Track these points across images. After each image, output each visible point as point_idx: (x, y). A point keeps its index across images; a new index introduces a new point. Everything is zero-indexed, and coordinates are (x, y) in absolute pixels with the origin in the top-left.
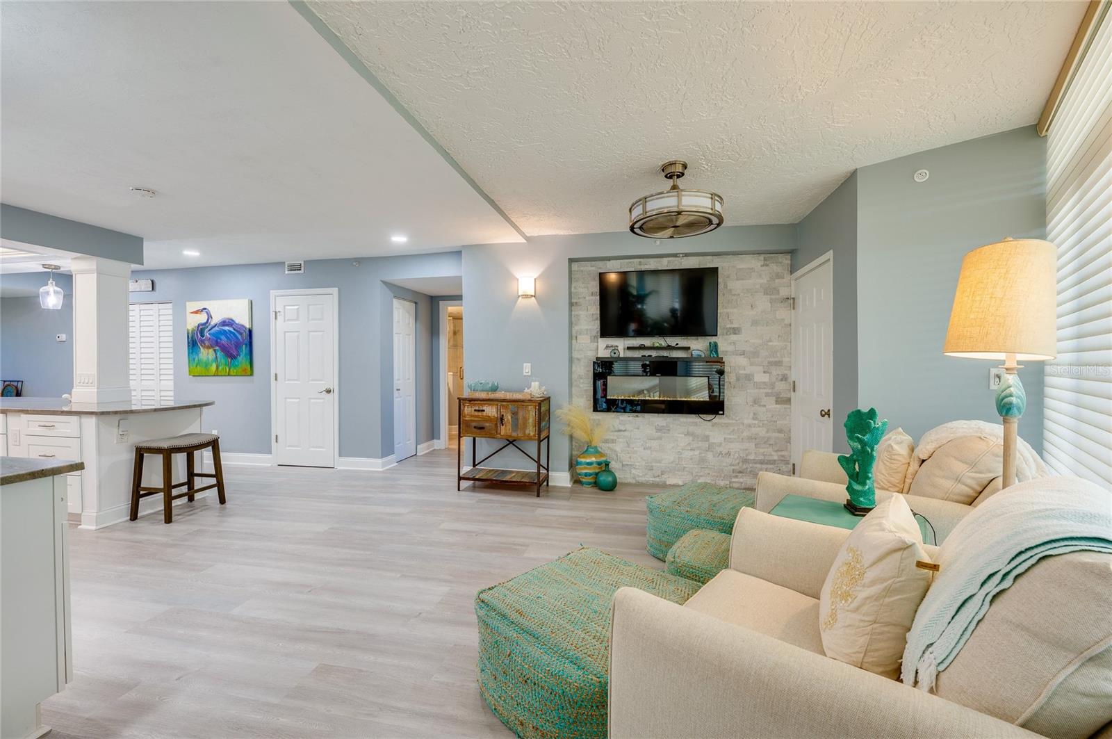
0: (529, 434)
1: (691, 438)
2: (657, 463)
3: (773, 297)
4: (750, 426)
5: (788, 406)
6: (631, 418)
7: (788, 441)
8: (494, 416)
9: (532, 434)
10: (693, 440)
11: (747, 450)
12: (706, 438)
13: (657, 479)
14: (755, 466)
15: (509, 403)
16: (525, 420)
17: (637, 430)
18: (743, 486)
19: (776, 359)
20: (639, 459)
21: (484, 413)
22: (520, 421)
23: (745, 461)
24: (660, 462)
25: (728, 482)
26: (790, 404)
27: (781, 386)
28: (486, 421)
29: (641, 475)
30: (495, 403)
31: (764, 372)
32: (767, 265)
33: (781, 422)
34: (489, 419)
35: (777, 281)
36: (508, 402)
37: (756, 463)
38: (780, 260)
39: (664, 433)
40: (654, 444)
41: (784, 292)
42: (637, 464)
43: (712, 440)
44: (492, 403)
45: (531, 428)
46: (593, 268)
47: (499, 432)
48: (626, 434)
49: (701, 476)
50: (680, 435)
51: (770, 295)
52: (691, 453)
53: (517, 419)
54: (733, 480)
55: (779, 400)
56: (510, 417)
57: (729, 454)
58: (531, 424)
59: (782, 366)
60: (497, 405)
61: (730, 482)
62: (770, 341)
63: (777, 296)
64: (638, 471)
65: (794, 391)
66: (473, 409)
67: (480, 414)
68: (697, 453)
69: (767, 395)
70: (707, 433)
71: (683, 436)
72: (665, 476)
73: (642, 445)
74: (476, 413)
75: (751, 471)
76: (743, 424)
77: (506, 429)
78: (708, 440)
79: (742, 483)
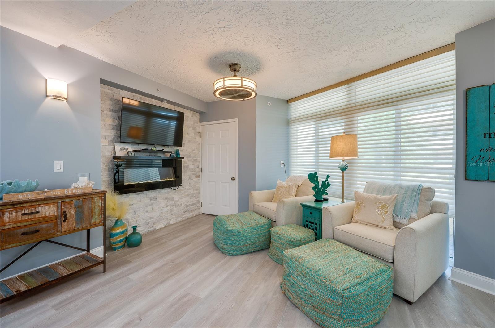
0: (95, 222)
1: (166, 201)
2: (152, 219)
3: (195, 131)
4: (188, 189)
5: (199, 178)
6: (136, 195)
7: (199, 193)
8: (53, 216)
9: (98, 221)
10: (168, 202)
11: (187, 201)
12: (173, 199)
13: (152, 229)
14: (190, 207)
15: (73, 199)
16: (91, 211)
17: (140, 202)
18: (186, 218)
19: (196, 158)
20: (142, 220)
21: (39, 215)
22: (86, 212)
23: (187, 206)
24: (152, 218)
25: (181, 218)
26: (200, 178)
27: (197, 170)
28: (42, 222)
29: (143, 229)
30: (54, 201)
31: (192, 164)
32: (193, 117)
33: (197, 186)
34: (46, 219)
35: (196, 124)
36: (71, 198)
37: (190, 206)
38: (197, 115)
39: (155, 201)
40: (149, 208)
41: (199, 129)
42: (140, 223)
43: (175, 199)
44: (46, 202)
45: (97, 217)
46: (110, 92)
47: (59, 229)
48: (134, 206)
49: (171, 219)
50: (162, 200)
51: (194, 130)
52: (167, 208)
53: (82, 212)
54: (183, 217)
55: (197, 176)
56: (73, 212)
57: (181, 204)
58: (97, 213)
59: (197, 161)
60: (57, 203)
61: (182, 218)
62: (194, 150)
63: (196, 131)
64: (141, 227)
65: (201, 172)
66: (20, 214)
67: (31, 217)
68: (169, 207)
69: (193, 174)
70: (173, 196)
71: (163, 200)
72: (155, 225)
73: (143, 211)
74: (26, 217)
75: (189, 210)
76: (186, 189)
77: (68, 225)
78: (173, 200)
79: (186, 217)
